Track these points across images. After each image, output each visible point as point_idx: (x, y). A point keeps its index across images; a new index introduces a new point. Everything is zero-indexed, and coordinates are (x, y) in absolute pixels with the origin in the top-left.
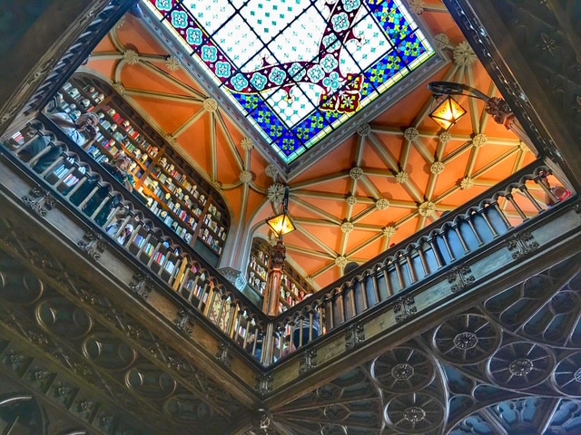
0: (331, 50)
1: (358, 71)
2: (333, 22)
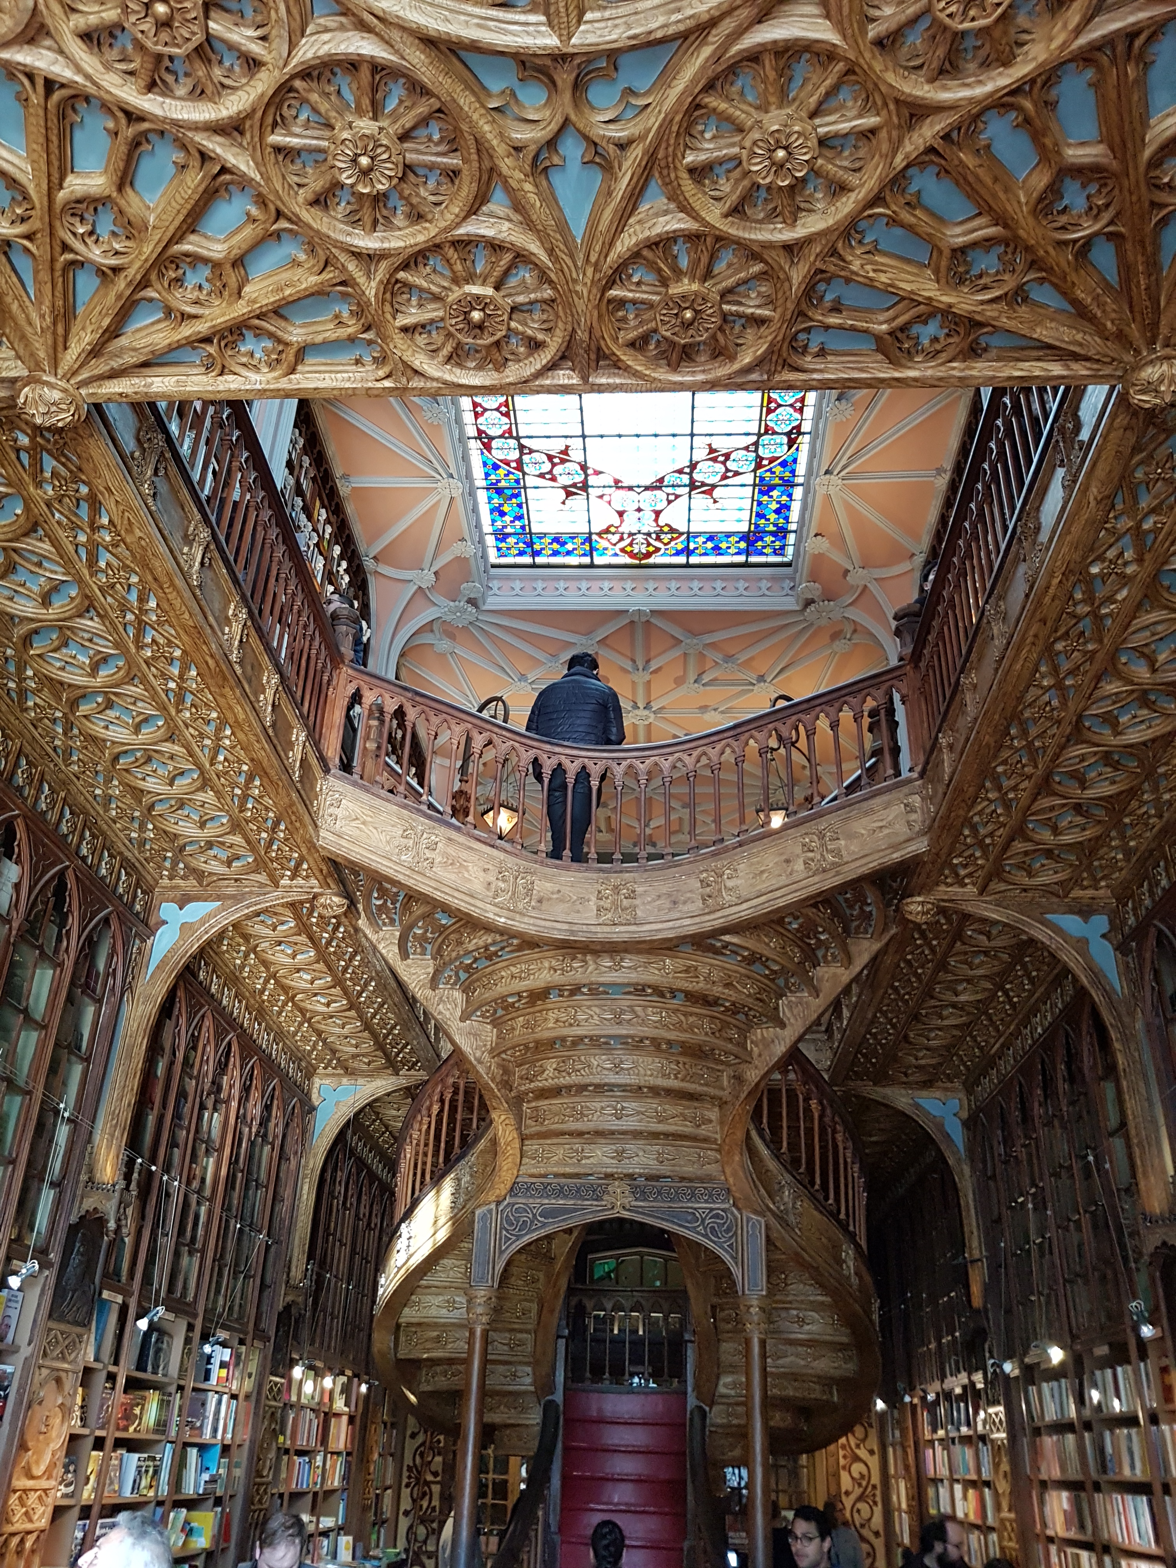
0: (670, 490)
1: (683, 528)
2: (699, 466)
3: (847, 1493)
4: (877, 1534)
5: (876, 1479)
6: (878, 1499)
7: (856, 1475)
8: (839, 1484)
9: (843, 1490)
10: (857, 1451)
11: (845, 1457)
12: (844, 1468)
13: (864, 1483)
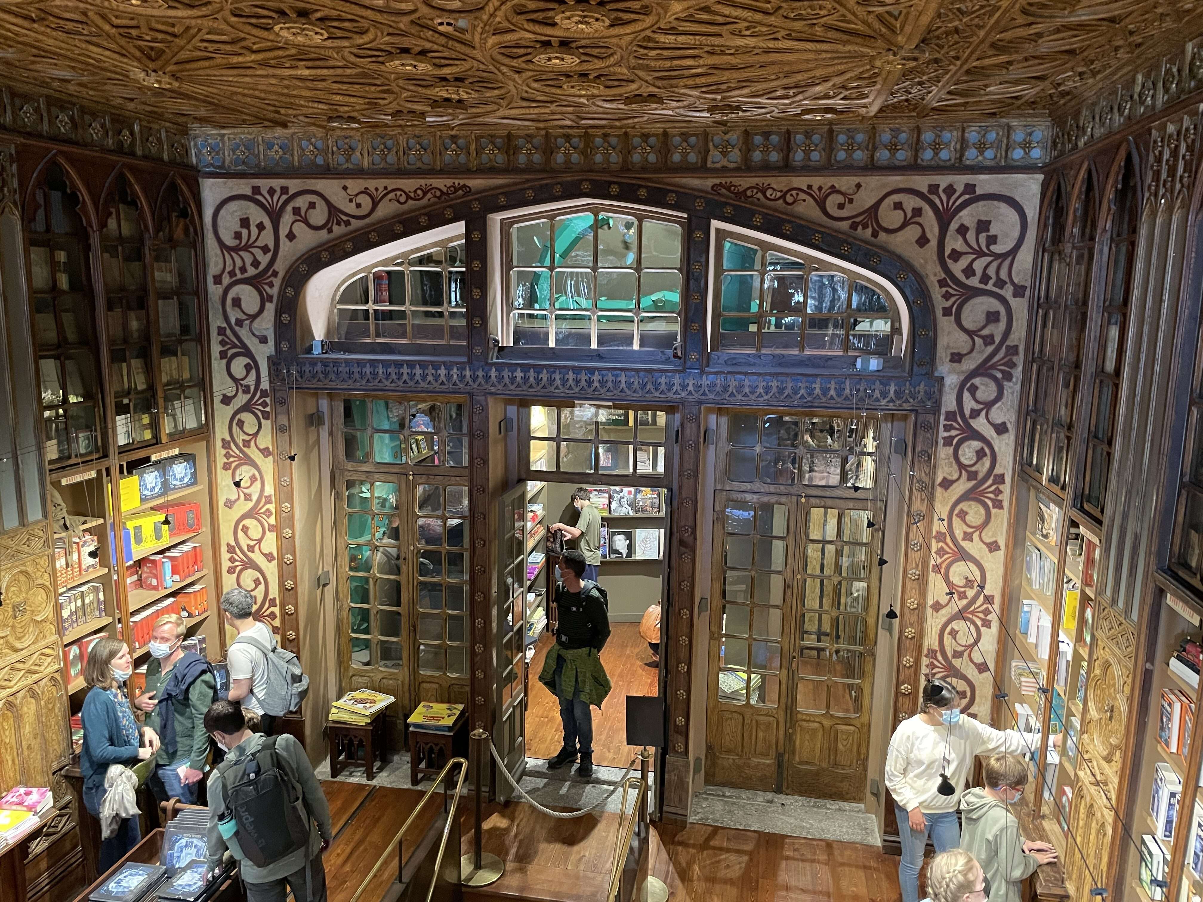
3: (937, 607)
4: (982, 668)
5: (994, 587)
6: (993, 618)
7: (957, 580)
8: (923, 593)
9: (930, 602)
10: (965, 544)
11: (941, 552)
12: (937, 568)
13: (970, 593)
